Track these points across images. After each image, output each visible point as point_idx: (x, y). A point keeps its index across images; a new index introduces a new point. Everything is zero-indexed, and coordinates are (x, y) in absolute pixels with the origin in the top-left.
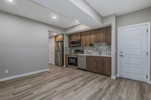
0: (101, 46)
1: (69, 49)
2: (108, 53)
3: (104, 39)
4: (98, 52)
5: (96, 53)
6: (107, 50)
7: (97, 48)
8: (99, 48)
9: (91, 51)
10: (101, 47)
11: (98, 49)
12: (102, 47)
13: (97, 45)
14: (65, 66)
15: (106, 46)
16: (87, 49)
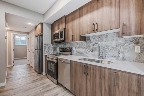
0: (104, 40)
1: (52, 46)
2: (121, 56)
3: (113, 19)
4: (97, 53)
5: (94, 55)
6: (118, 48)
7: (94, 43)
8: (99, 43)
9: (84, 50)
10: (104, 42)
11: (96, 46)
12: (106, 43)
13: (94, 38)
14: (44, 73)
15: (115, 38)
16: (78, 46)
